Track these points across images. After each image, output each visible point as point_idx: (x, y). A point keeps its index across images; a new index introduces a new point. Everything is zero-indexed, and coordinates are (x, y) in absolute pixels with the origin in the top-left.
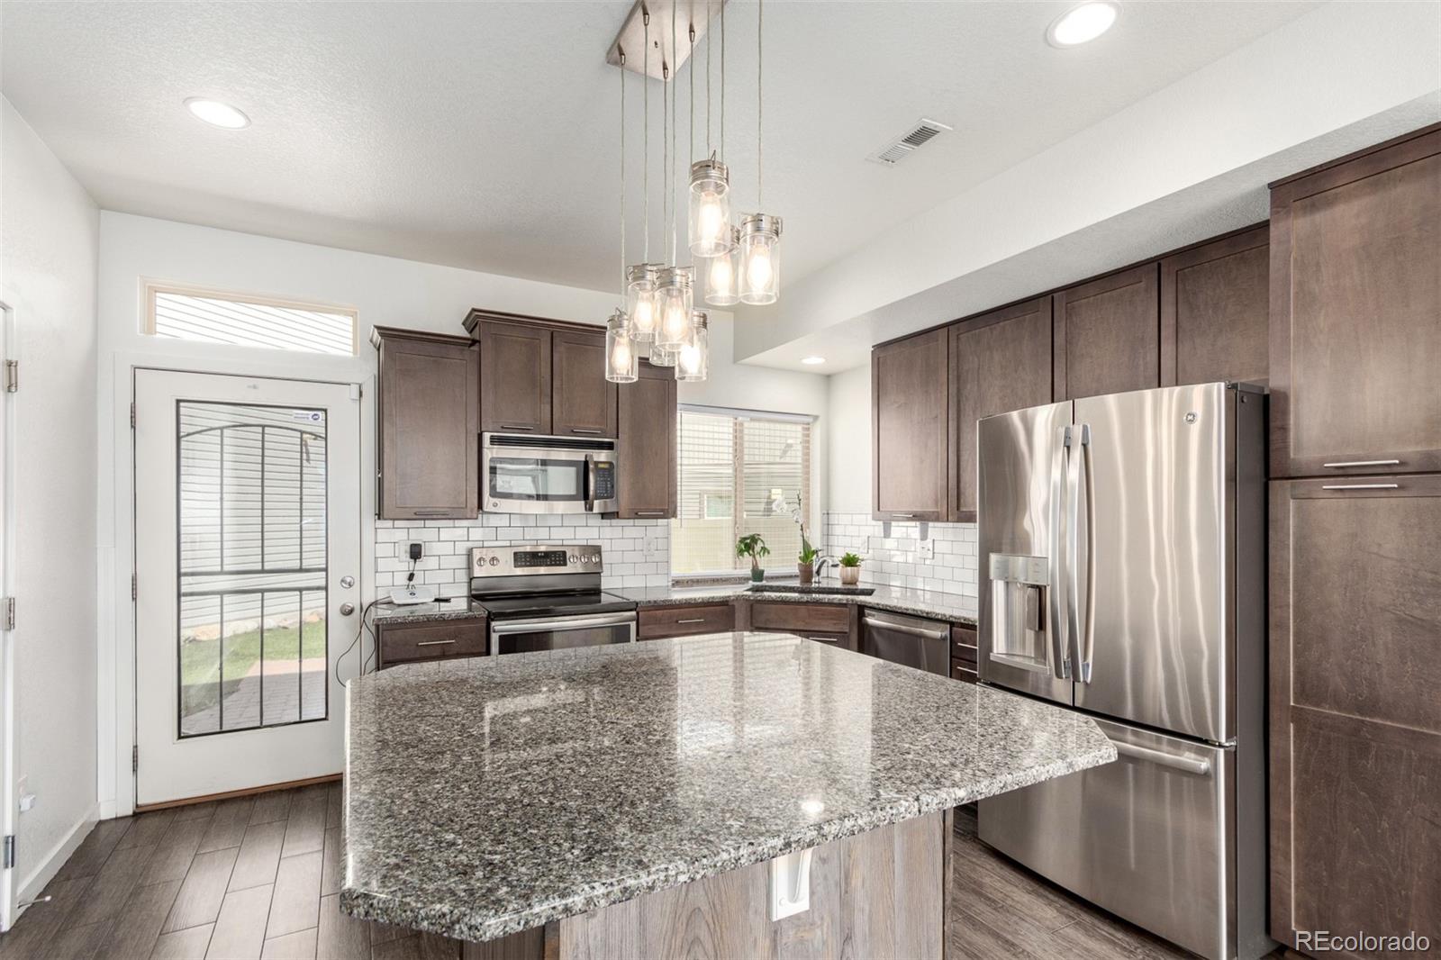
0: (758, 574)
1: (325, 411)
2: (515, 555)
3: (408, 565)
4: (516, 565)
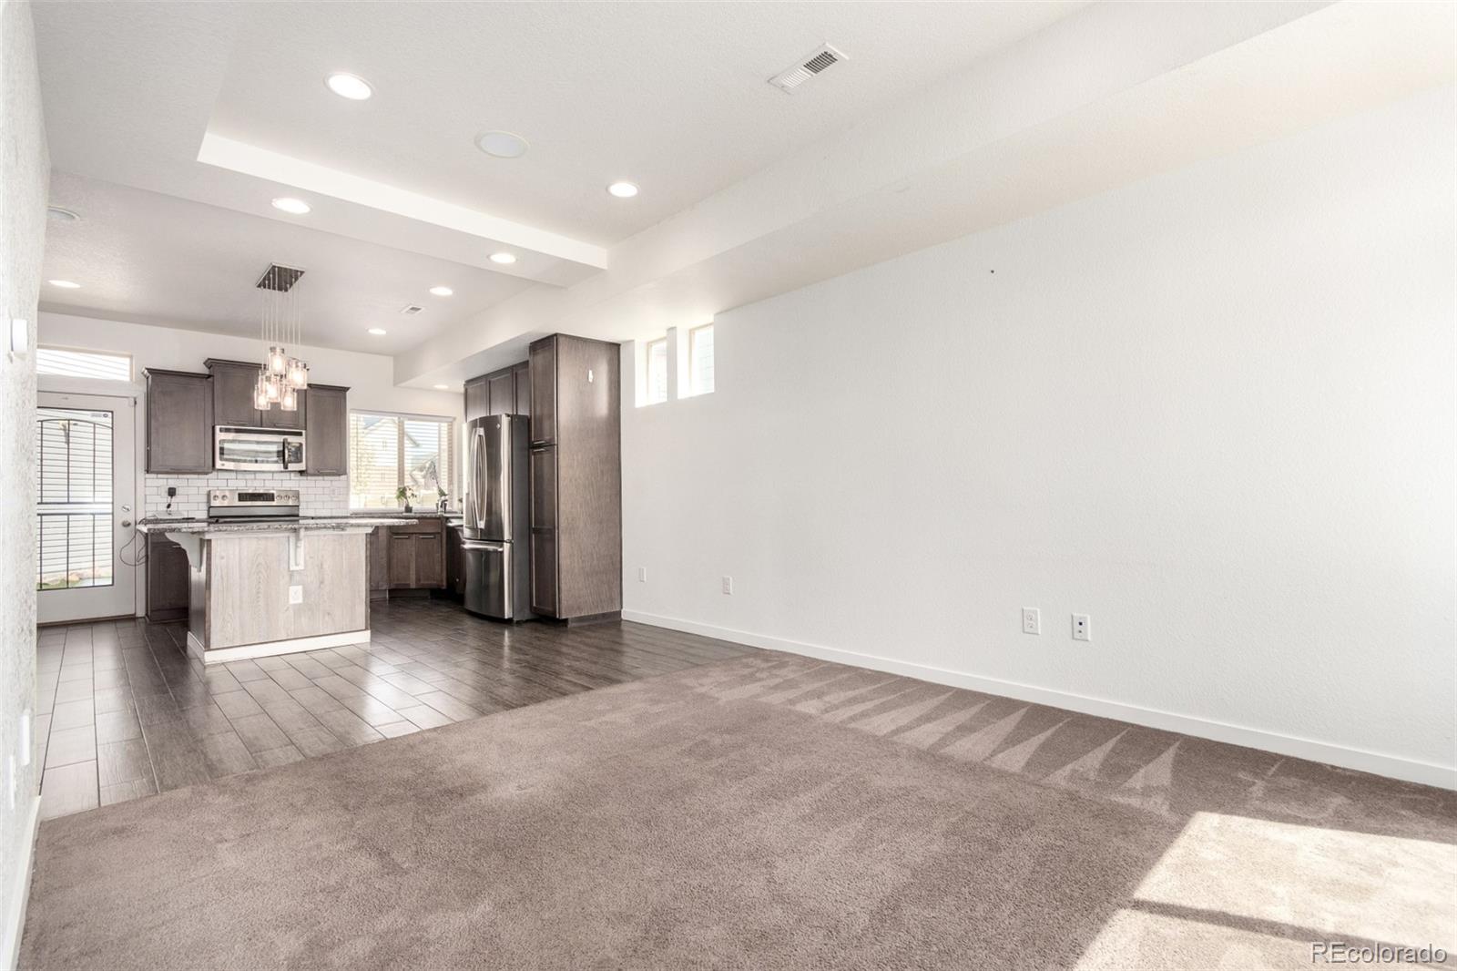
0: (408, 509)
1: (112, 412)
2: (239, 494)
3: (167, 499)
4: (240, 500)
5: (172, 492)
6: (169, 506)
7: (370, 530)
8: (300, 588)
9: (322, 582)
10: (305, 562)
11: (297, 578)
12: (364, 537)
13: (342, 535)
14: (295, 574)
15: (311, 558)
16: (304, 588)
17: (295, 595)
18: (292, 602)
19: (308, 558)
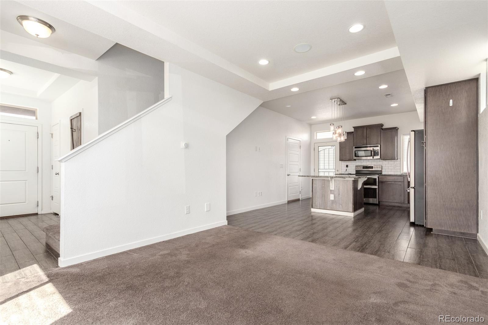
1: (335, 145)
2: (363, 167)
3: (346, 168)
4: (363, 168)
5: (347, 166)
6: (346, 170)
7: (353, 179)
8: (333, 195)
9: (339, 194)
10: (334, 187)
11: (332, 192)
12: (352, 181)
13: (345, 180)
14: (332, 191)
15: (336, 186)
16: (334, 195)
17: (332, 197)
18: (331, 199)
19: (335, 186)
